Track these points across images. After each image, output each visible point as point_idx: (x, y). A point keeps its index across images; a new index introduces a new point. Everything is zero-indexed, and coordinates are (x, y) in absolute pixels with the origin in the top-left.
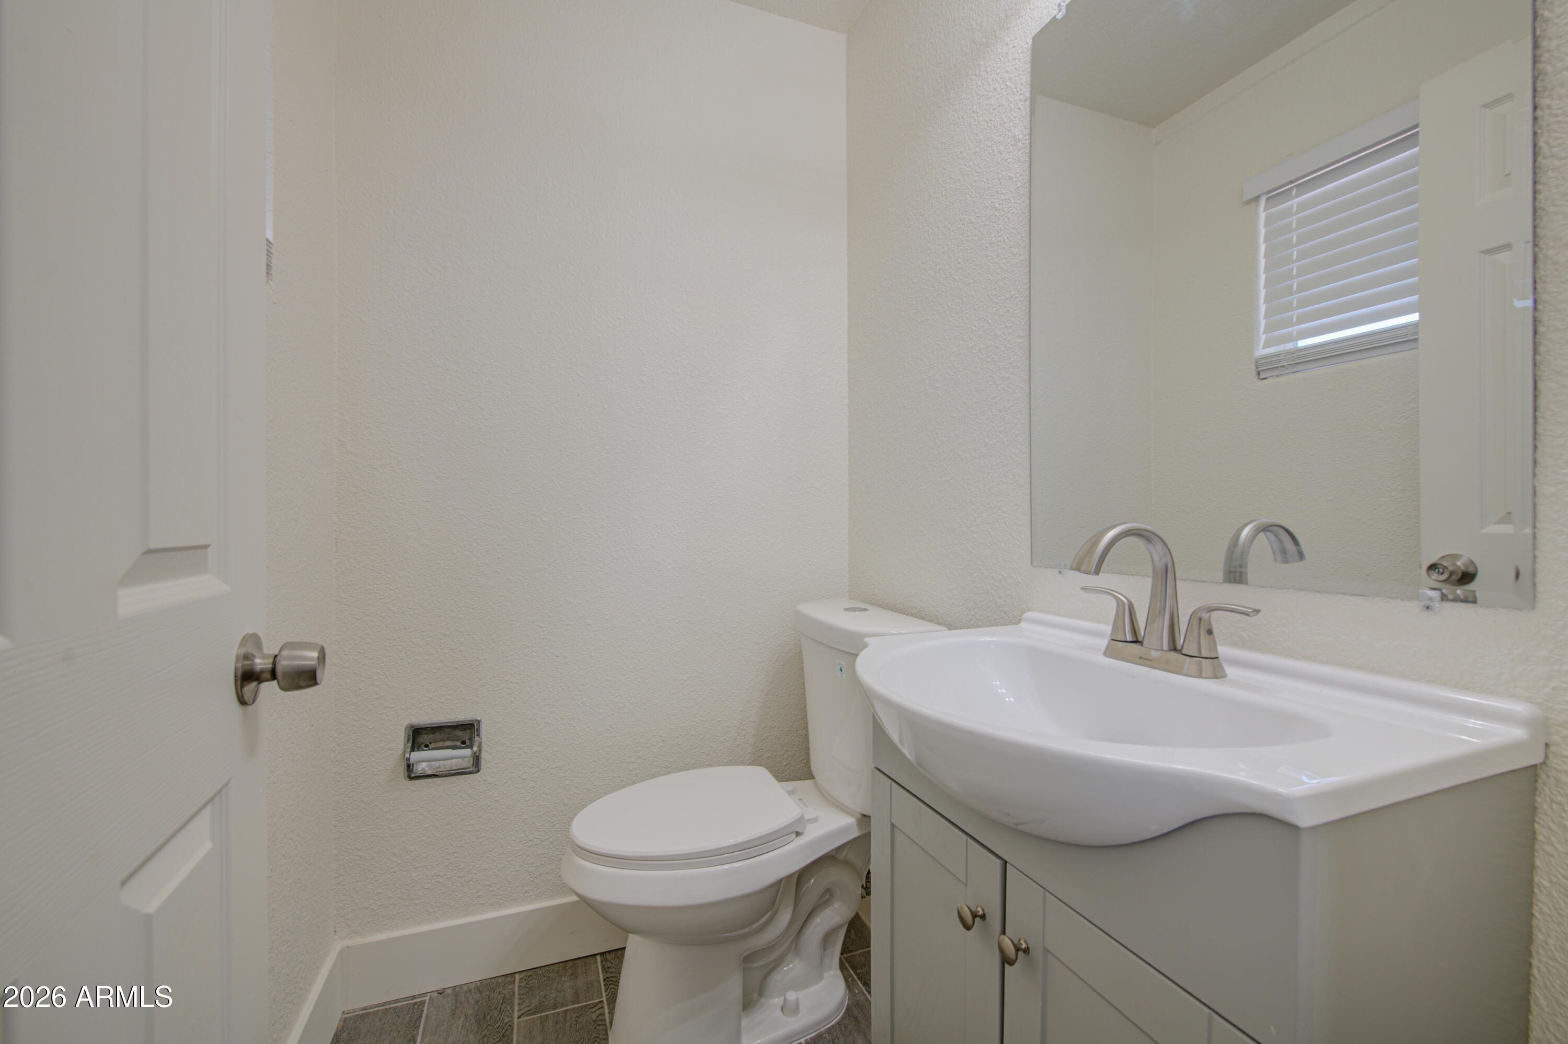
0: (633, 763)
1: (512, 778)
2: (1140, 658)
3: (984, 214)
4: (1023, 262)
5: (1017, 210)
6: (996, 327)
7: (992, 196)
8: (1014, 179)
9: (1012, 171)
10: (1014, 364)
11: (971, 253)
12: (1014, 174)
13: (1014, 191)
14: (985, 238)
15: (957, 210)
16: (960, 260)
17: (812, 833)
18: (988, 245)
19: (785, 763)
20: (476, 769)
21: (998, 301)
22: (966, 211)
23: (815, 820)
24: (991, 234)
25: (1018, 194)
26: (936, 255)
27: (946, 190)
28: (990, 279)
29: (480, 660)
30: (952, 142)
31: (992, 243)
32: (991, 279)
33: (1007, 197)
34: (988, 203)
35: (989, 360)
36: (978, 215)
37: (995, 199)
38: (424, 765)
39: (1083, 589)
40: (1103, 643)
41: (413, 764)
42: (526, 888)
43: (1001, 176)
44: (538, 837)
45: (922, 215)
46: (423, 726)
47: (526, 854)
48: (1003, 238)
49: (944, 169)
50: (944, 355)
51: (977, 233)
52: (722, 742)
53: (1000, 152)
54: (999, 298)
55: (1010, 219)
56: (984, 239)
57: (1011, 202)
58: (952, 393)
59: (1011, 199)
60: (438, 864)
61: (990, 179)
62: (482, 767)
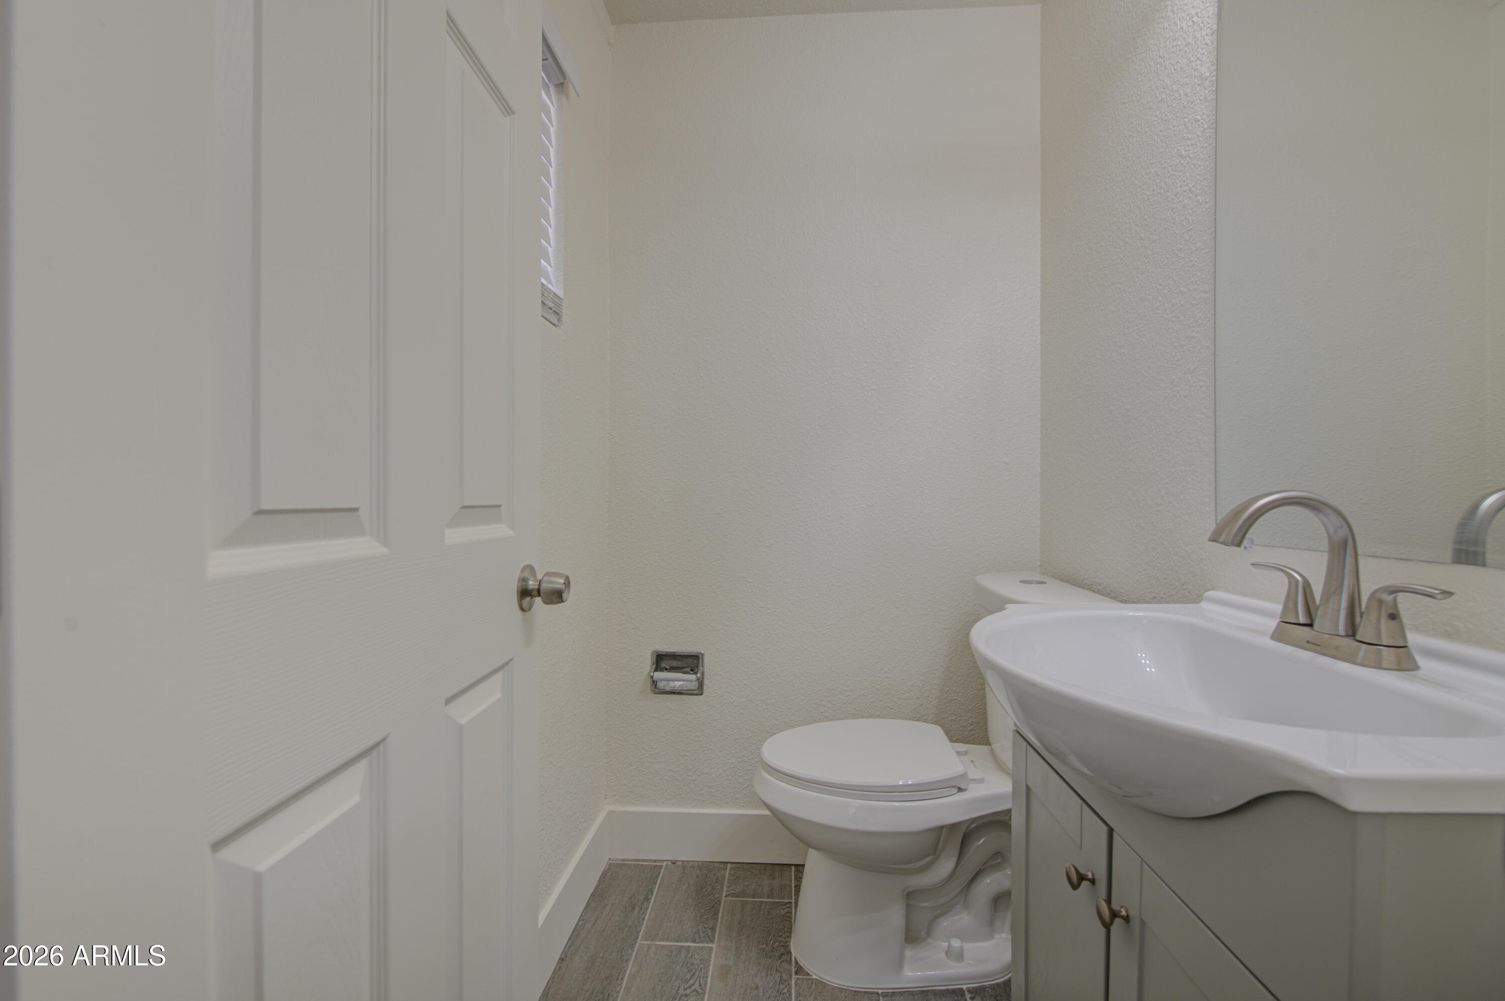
0: (824, 706)
1: (726, 703)
2: (1308, 642)
3: (1170, 164)
4: (1209, 210)
5: (1204, 154)
6: (1181, 284)
7: (1178, 143)
8: (1201, 121)
9: (1199, 113)
10: (1200, 322)
11: (1157, 207)
12: (1201, 116)
13: (1200, 135)
14: (1171, 189)
15: (1143, 164)
16: (1146, 217)
17: (974, 792)
18: (1174, 196)
19: (969, 729)
20: (700, 693)
21: (1183, 256)
22: (1152, 164)
23: (981, 781)
24: (1177, 184)
25: (1205, 137)
26: (1123, 214)
27: (1133, 144)
28: (1175, 233)
29: (704, 605)
30: (1139, 93)
31: (1177, 195)
32: (1177, 232)
33: (1193, 142)
34: (1174, 152)
35: (1174, 319)
36: (1164, 166)
37: (1181, 146)
38: (665, 683)
39: (1253, 564)
40: (1272, 624)
41: (657, 682)
42: (737, 796)
43: (1187, 120)
44: (746, 755)
45: (1109, 175)
46: (664, 653)
47: (736, 767)
48: (1189, 186)
49: (1132, 123)
50: (1130, 319)
51: (1163, 185)
52: (906, 699)
53: (1186, 95)
54: (1184, 253)
55: (1197, 165)
56: (1170, 191)
57: (1197, 146)
58: (1137, 358)
59: (1198, 143)
60: (672, 762)
61: (1176, 125)
62: (705, 691)
